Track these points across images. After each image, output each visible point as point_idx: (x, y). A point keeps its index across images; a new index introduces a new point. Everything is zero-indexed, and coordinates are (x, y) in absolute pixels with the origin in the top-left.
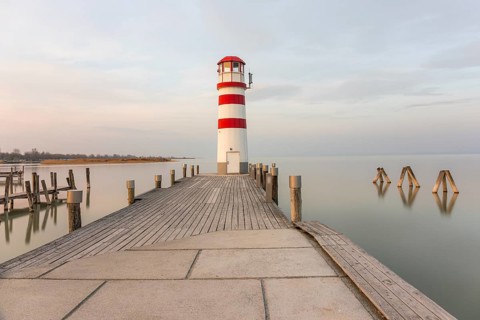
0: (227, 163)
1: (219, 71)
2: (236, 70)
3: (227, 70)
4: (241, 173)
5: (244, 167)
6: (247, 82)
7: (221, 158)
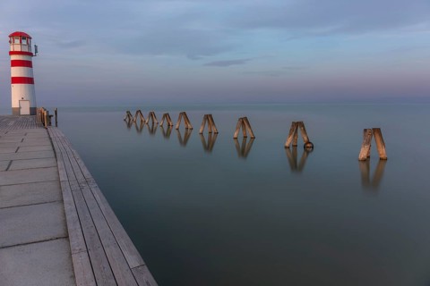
0: (20, 108)
1: (10, 42)
2: (24, 42)
3: (17, 41)
4: (31, 114)
5: (33, 111)
6: (33, 51)
7: (15, 104)
